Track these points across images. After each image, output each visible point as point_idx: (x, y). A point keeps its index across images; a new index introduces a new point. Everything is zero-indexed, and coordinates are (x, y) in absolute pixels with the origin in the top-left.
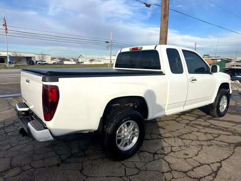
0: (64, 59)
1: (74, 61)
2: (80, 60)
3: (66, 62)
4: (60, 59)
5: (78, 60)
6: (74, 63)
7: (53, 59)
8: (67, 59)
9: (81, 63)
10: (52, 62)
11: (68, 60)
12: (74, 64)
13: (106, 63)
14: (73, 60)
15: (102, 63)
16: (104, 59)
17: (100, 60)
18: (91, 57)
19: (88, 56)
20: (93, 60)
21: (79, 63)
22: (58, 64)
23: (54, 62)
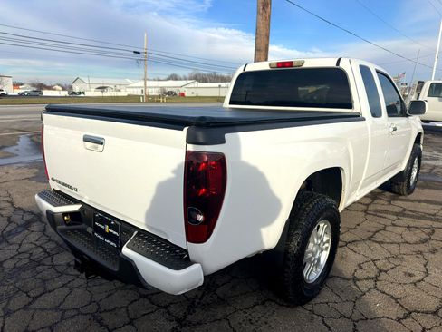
0: (41, 87)
1: (64, 89)
2: (77, 88)
3: (46, 93)
4: (33, 85)
5: (71, 87)
6: (65, 93)
7: (16, 85)
8: (48, 85)
9: (80, 93)
10: (17, 92)
11: (49, 88)
12: (66, 97)
13: (132, 93)
14: (60, 88)
15: (123, 93)
16: (127, 86)
17: (118, 87)
18: (101, 82)
19: (92, 80)
20: (105, 88)
21: (75, 93)
22: (30, 96)
23: (21, 91)
